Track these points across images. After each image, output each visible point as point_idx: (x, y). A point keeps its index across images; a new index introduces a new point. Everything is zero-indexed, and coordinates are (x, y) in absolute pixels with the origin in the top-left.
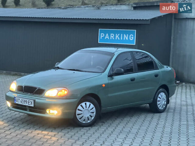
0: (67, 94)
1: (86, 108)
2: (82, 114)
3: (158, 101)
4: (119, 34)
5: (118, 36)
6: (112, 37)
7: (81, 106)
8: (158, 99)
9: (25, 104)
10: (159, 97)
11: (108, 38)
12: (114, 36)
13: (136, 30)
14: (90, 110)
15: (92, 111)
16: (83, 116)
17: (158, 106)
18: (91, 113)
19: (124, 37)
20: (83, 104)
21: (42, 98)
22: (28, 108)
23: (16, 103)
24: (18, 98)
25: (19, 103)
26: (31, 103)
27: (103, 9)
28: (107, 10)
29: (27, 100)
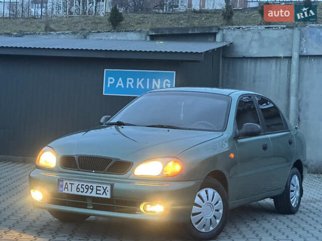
0: (181, 170)
1: (208, 200)
2: (200, 213)
3: (291, 191)
4: (143, 79)
5: (142, 82)
6: (129, 85)
7: (199, 196)
8: (292, 188)
9: (88, 194)
10: (292, 184)
11: (123, 87)
12: (133, 81)
13: (175, 72)
14: (215, 205)
15: (216, 207)
16: (202, 218)
17: (291, 200)
18: (216, 210)
19: (152, 83)
20: (203, 193)
21: (128, 180)
22: (89, 202)
23: (64, 192)
24: (68, 182)
25: (72, 193)
26: (105, 190)
27: (93, 38)
28: (101, 39)
29: (95, 186)
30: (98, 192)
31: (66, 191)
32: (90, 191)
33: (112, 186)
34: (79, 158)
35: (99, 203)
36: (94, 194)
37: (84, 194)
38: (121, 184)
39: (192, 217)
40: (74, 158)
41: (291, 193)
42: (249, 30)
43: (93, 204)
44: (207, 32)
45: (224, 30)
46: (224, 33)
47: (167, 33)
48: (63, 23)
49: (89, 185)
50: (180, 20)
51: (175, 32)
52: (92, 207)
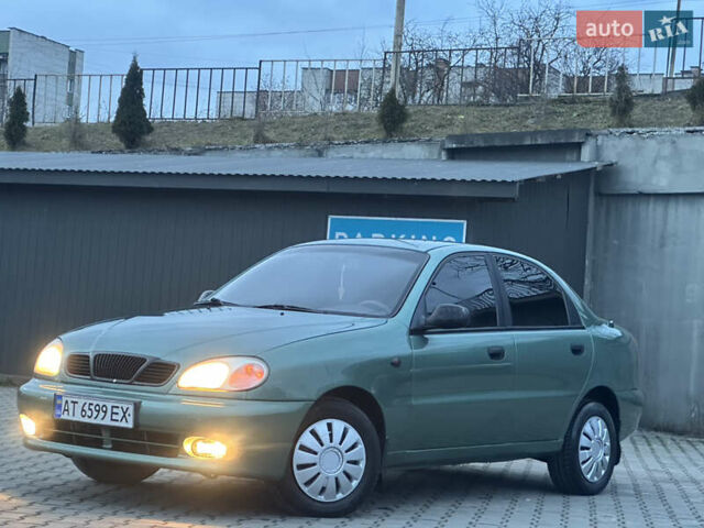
1: (331, 441)
2: (314, 464)
3: (583, 448)
7: (313, 433)
8: (583, 441)
9: (98, 421)
13: (465, 222)
14: (347, 452)
15: (351, 455)
16: (318, 474)
17: (583, 467)
18: (348, 462)
20: (321, 427)
21: (168, 397)
22: (105, 436)
23: (62, 417)
24: (70, 400)
25: (75, 419)
26: (125, 413)
27: (335, 155)
28: (351, 158)
29: (109, 405)
30: (114, 417)
31: (65, 417)
32: (102, 414)
33: (137, 407)
34: (95, 358)
35: (120, 438)
36: (107, 422)
37: (92, 421)
38: (155, 402)
39: (296, 472)
40: (88, 357)
41: (581, 452)
42: (652, 137)
43: (113, 441)
44: (562, 141)
45: (600, 138)
46: (599, 142)
47: (482, 144)
48: (294, 127)
49: (101, 404)
50: (527, 118)
51: (497, 143)
52: (110, 446)
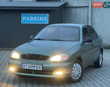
1: (76, 68)
9: (33, 69)
10: (100, 57)
14: (79, 69)
16: (75, 75)
17: (100, 63)
20: (75, 65)
21: (48, 63)
26: (40, 67)
29: (36, 66)
33: (42, 65)
39: (72, 75)
40: (26, 55)
52: (34, 73)
